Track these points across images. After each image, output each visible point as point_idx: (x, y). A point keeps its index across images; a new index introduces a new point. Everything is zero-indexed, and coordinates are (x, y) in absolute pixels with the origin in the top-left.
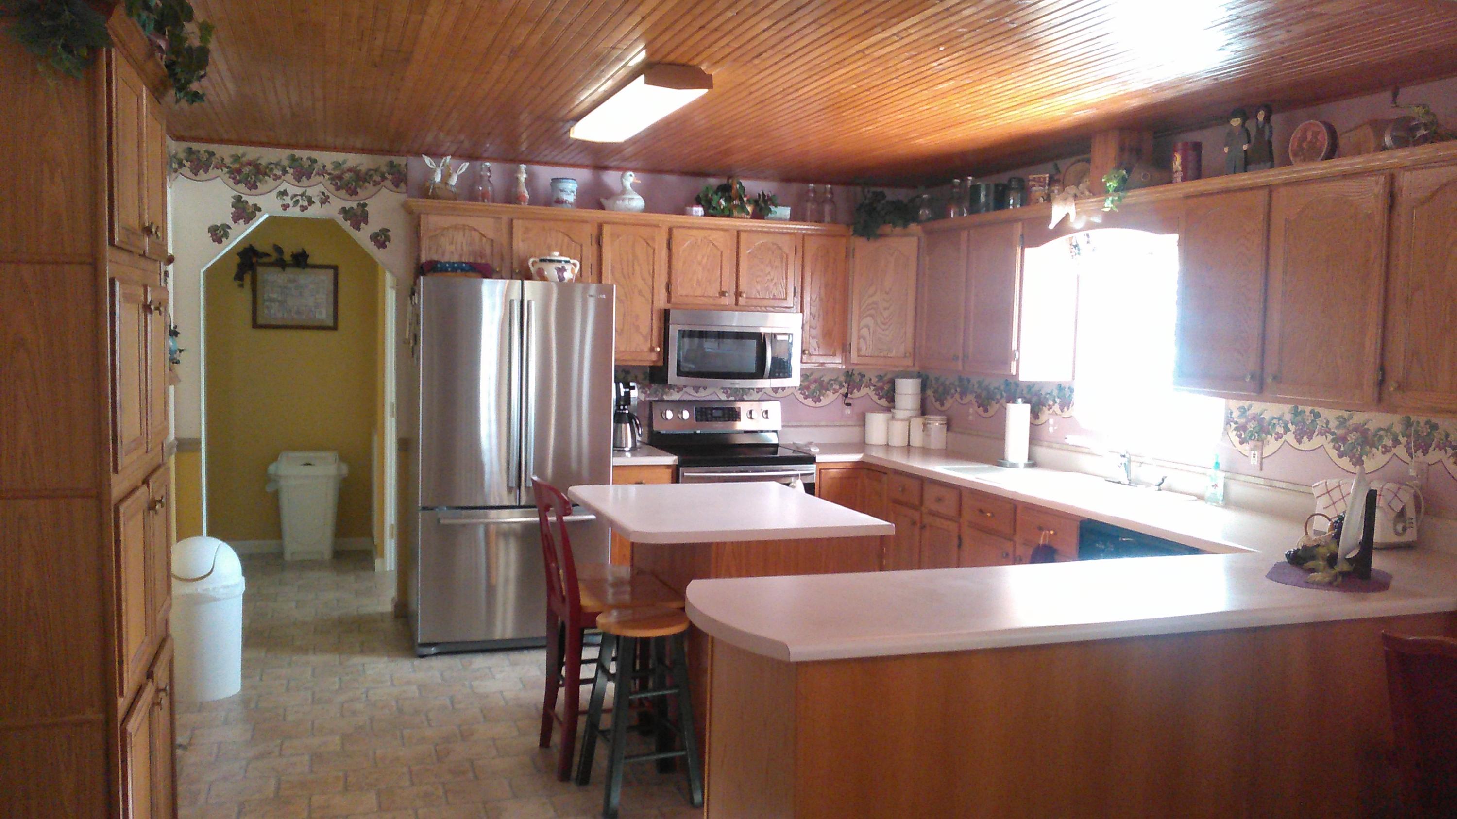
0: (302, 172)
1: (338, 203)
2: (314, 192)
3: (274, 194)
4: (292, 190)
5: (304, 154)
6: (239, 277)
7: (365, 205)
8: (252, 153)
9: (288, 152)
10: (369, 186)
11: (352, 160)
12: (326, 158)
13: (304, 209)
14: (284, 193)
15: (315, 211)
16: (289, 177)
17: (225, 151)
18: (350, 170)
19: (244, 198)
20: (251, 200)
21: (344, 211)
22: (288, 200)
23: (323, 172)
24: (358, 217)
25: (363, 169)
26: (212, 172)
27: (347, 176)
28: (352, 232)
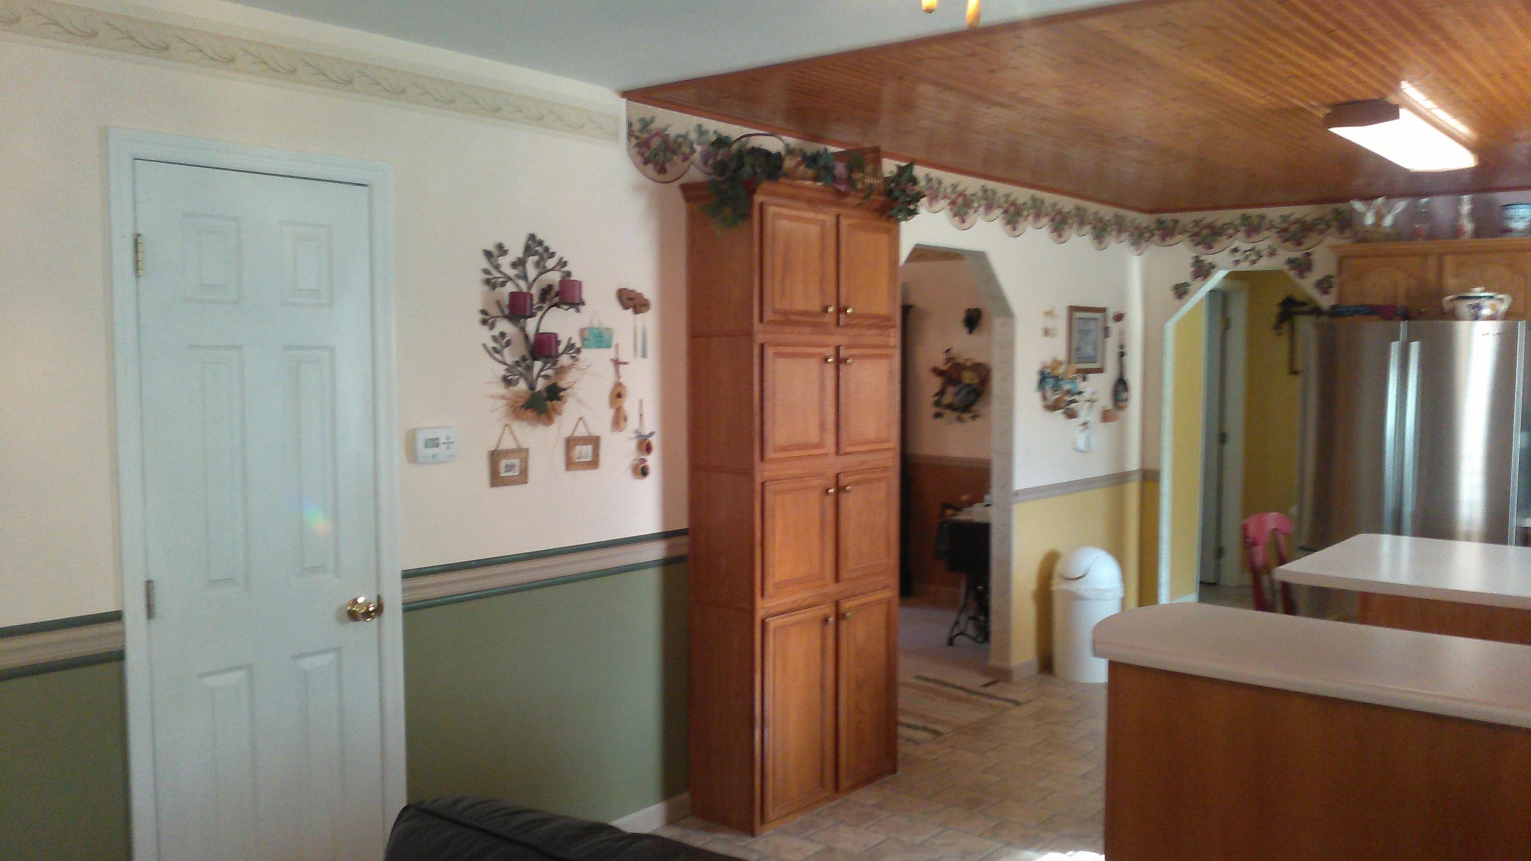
0: (1252, 228)
1: (1286, 253)
2: (1262, 246)
3: (1226, 252)
4: (1245, 246)
5: (1254, 212)
6: (1277, 327)
7: (1309, 254)
8: (1209, 217)
9: (1240, 212)
10: (1314, 235)
11: (1299, 212)
12: (1274, 213)
13: (1254, 262)
14: (1235, 250)
15: (1264, 264)
16: (1240, 235)
17: (1187, 218)
18: (1296, 222)
19: (1203, 258)
20: (1208, 259)
21: (1291, 261)
22: (1238, 256)
23: (1271, 227)
24: (1302, 266)
25: (1309, 219)
26: (1179, 237)
27: (1294, 228)
28: (1299, 281)
